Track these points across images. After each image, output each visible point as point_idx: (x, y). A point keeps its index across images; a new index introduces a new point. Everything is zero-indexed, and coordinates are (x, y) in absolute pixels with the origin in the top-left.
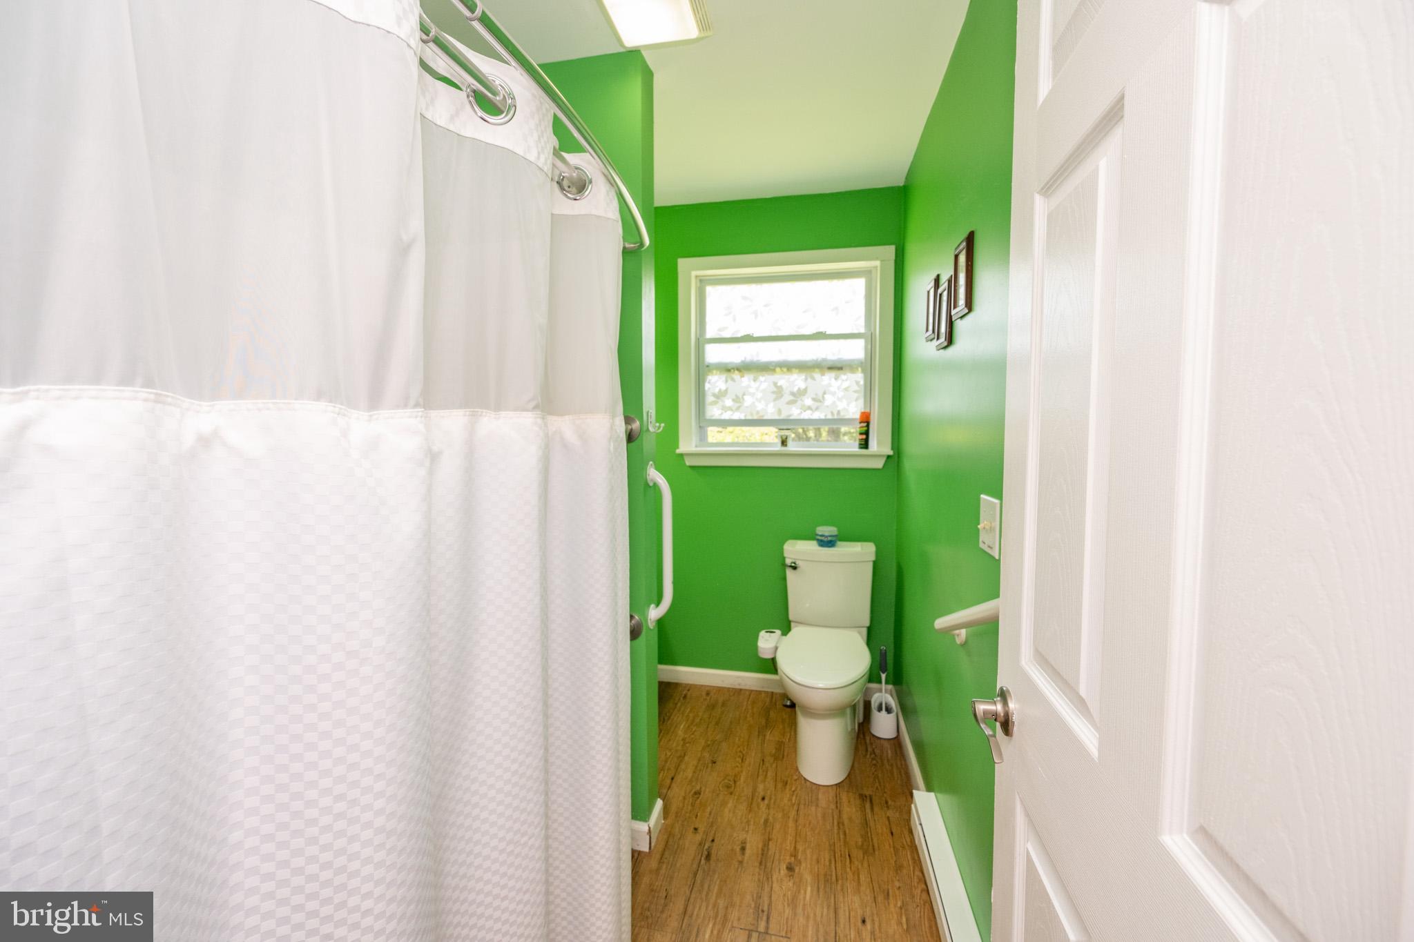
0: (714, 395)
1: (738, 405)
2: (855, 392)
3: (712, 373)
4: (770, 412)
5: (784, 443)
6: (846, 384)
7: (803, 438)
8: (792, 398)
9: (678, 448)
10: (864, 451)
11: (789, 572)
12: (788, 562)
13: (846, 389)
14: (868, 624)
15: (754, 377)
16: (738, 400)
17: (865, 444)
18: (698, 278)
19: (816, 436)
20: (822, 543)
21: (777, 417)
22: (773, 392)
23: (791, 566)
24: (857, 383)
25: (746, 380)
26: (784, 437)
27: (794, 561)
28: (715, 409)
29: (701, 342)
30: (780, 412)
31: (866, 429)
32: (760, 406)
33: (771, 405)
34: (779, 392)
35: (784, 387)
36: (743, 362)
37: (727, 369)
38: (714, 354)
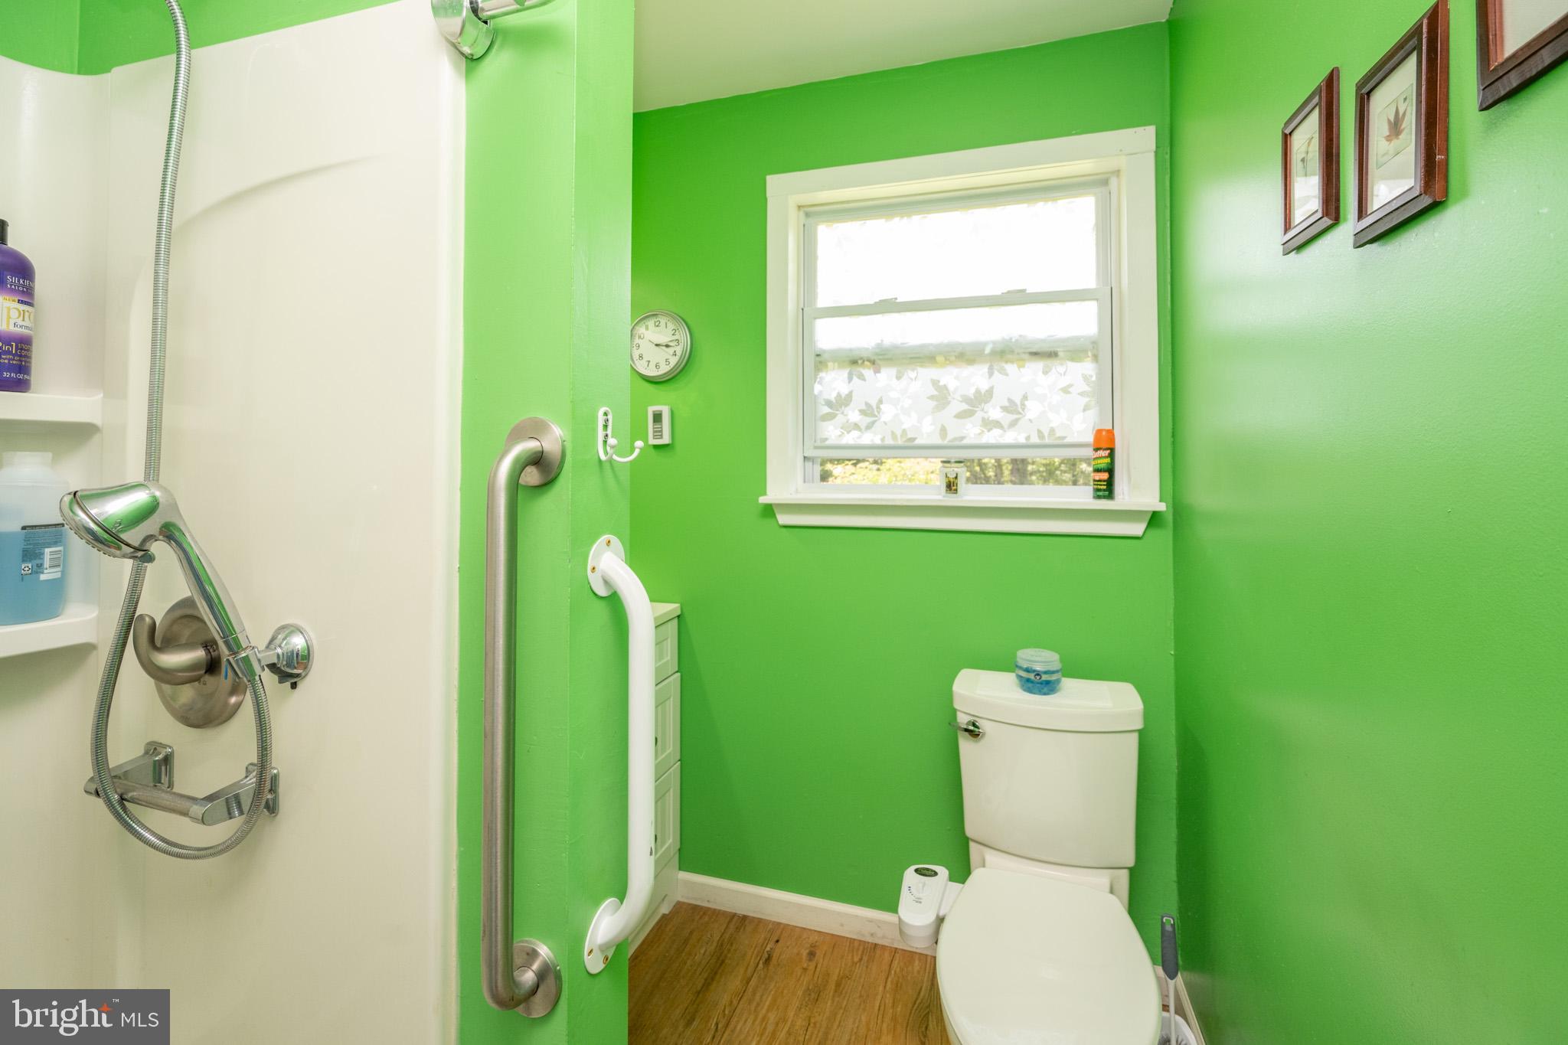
0: (829, 403)
1: (870, 420)
2: (1082, 394)
3: (827, 366)
4: (927, 433)
5: (951, 486)
6: (1064, 382)
7: (980, 478)
8: (965, 407)
9: (765, 494)
10: (1104, 504)
11: (965, 745)
12: (963, 720)
13: (1066, 390)
14: (1131, 863)
15: (899, 372)
16: (870, 411)
17: (1107, 488)
18: (802, 209)
19: (996, 476)
20: (1030, 685)
21: (938, 441)
22: (932, 398)
23: (966, 730)
24: (1086, 378)
25: (886, 377)
26: (952, 476)
27: (972, 719)
28: (831, 428)
29: (807, 314)
30: (943, 431)
31: (1108, 460)
32: (908, 422)
33: (929, 419)
34: (941, 396)
35: (951, 388)
36: (879, 346)
37: (854, 361)
38: (830, 335)
